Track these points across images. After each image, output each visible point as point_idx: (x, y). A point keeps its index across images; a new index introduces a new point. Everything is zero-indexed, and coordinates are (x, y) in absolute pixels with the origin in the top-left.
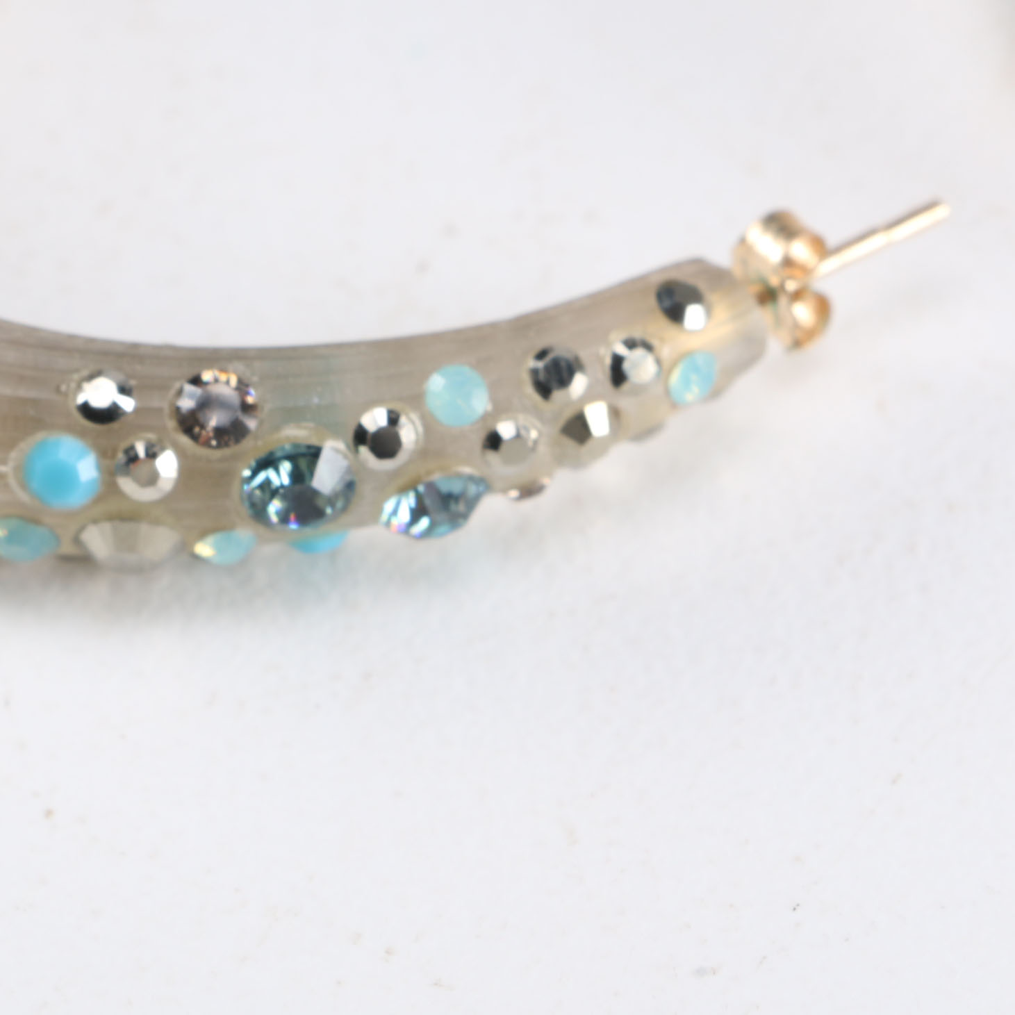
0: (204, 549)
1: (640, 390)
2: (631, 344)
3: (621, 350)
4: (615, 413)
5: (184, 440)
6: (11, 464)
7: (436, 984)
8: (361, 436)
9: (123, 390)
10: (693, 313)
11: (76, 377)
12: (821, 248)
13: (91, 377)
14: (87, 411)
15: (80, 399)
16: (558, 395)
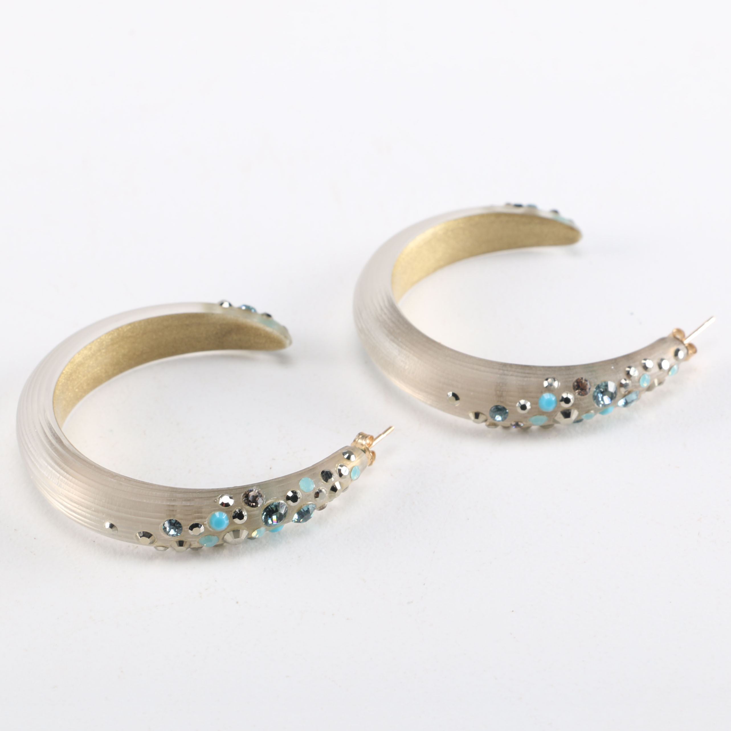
0: (254, 534)
1: (345, 477)
2: (341, 466)
3: (339, 468)
4: (340, 483)
5: (248, 507)
6: (207, 521)
7: (347, 619)
8: (288, 498)
9: (231, 498)
10: (353, 457)
11: (218, 497)
12: (372, 439)
13: (221, 497)
14: (222, 504)
15: (220, 503)
16: (329, 480)
